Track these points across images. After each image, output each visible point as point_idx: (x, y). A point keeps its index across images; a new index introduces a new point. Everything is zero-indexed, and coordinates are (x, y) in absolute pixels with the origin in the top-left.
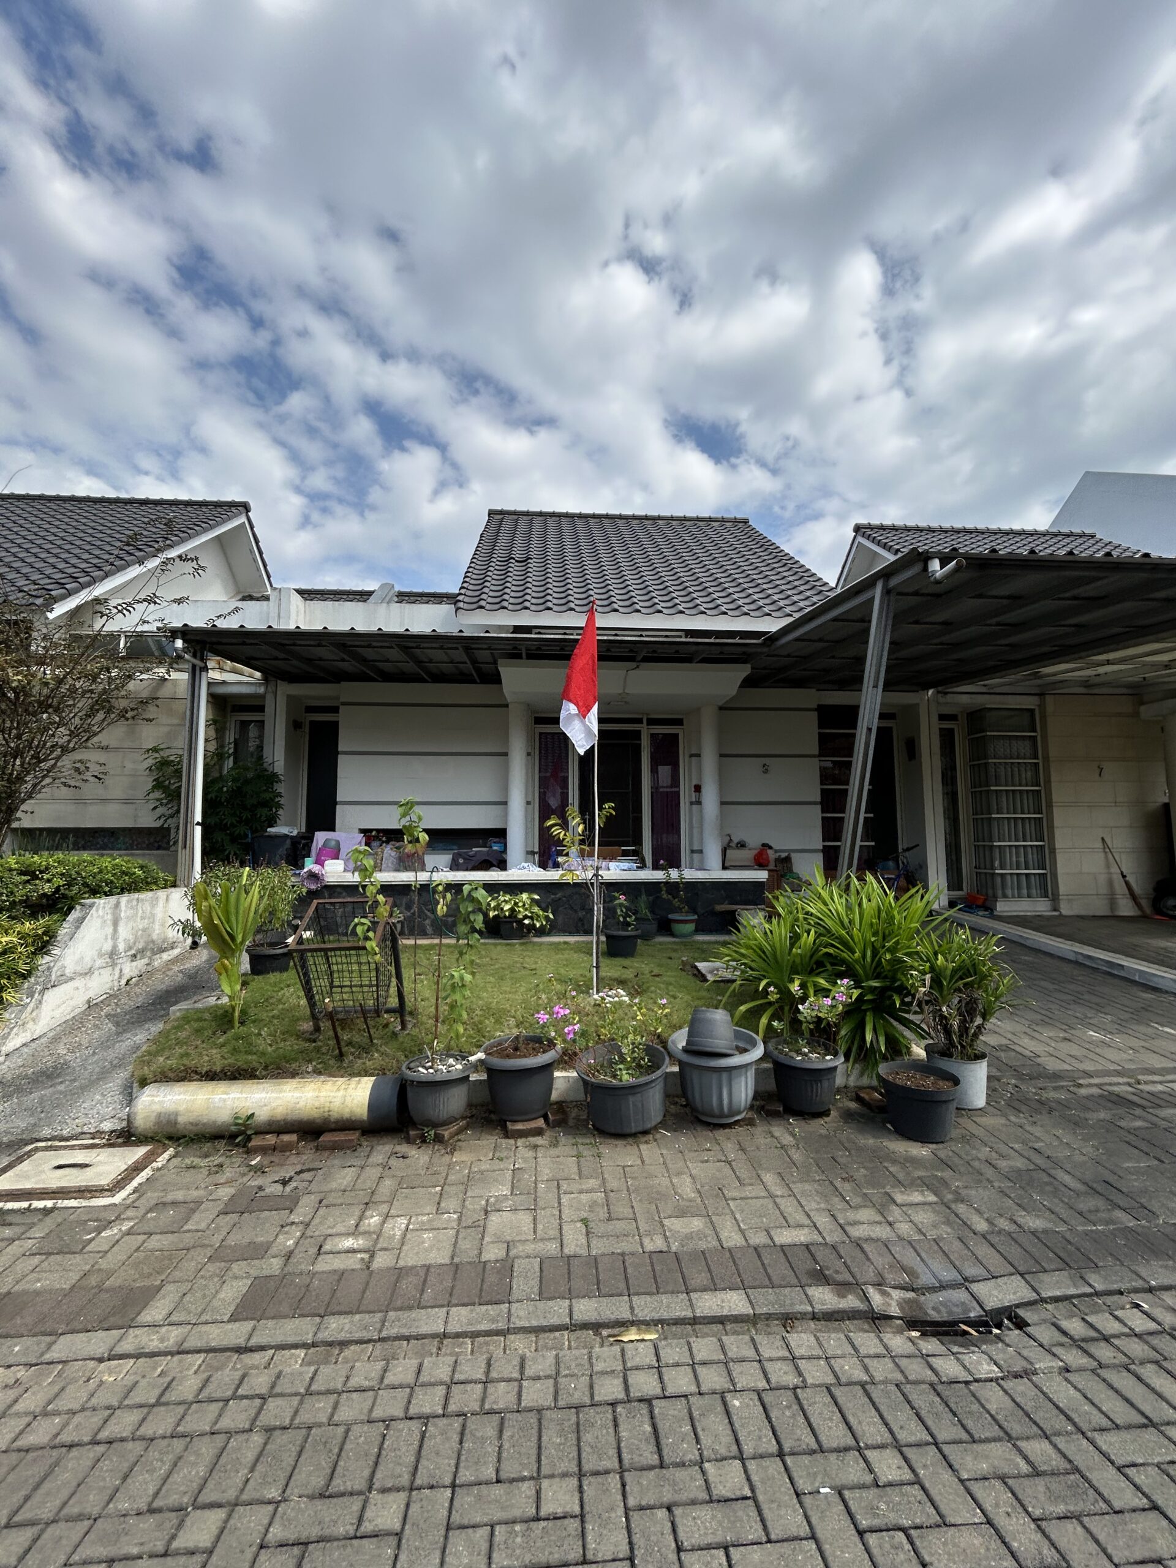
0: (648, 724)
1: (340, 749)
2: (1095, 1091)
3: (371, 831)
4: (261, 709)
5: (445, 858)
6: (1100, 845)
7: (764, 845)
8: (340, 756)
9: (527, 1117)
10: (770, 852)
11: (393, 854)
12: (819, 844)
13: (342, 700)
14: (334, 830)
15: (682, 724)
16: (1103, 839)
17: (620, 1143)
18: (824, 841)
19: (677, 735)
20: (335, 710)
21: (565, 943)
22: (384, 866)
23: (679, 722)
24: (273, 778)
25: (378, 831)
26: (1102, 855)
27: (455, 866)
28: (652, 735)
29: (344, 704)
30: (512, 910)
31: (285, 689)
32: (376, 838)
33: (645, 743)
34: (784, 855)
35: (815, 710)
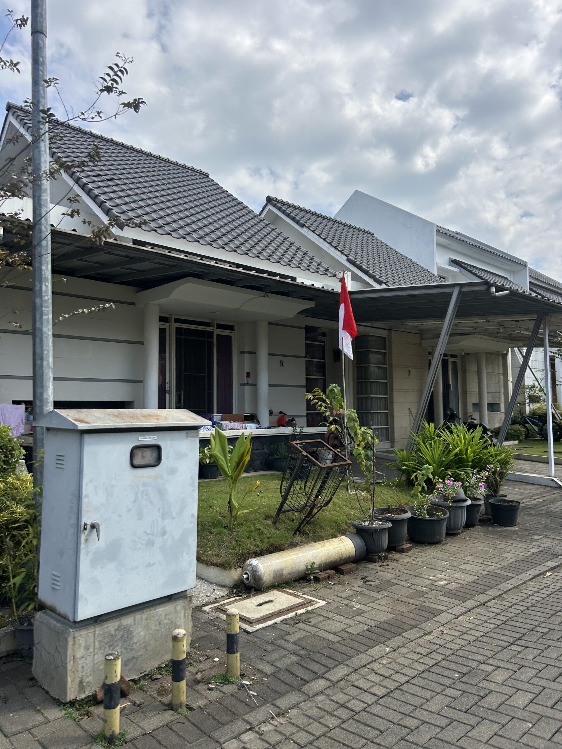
0: (217, 328)
6: (407, 412)
15: (233, 329)
16: (409, 409)
18: (307, 410)
19: (231, 337)
26: (408, 417)
28: (219, 336)
35: (303, 328)
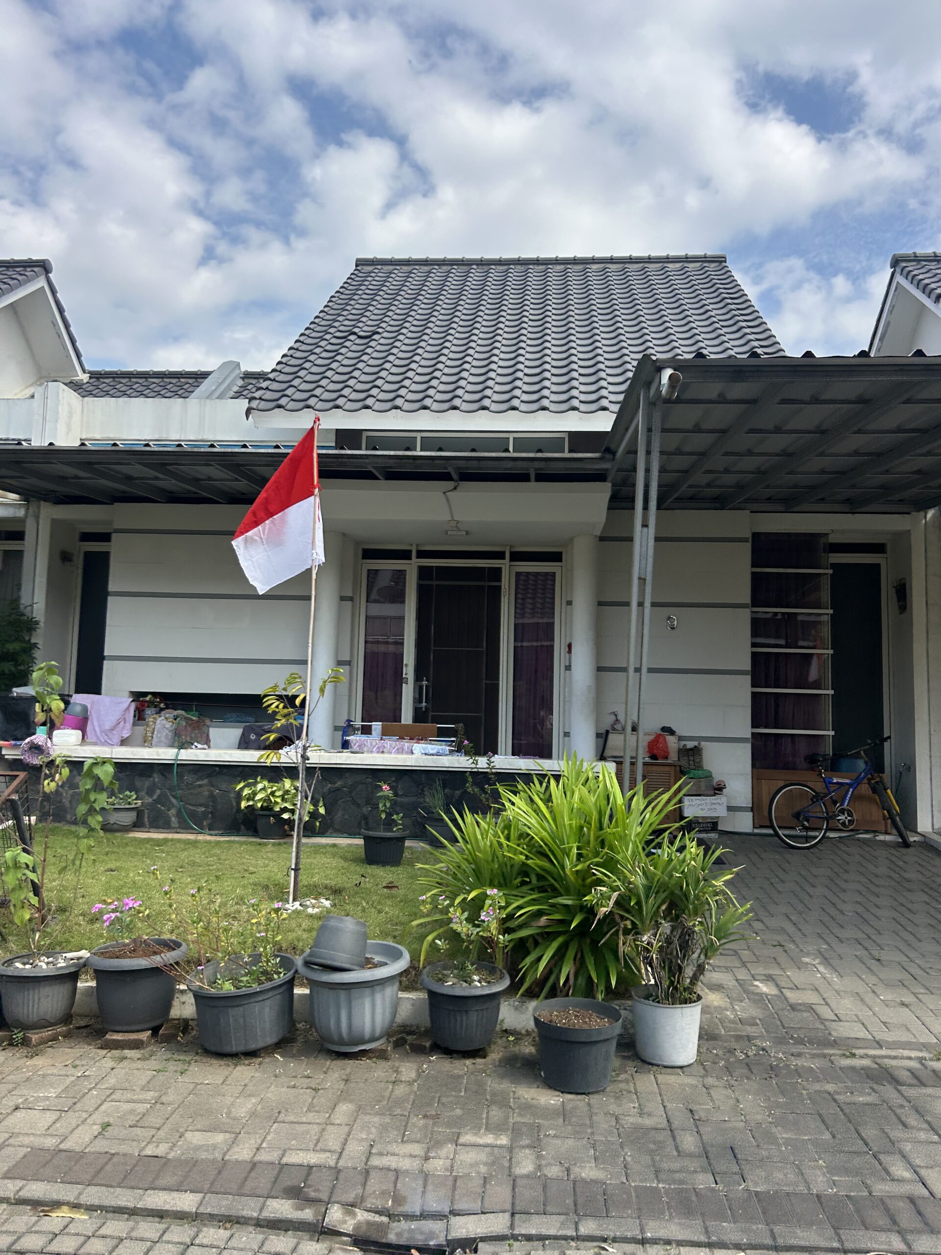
0: (511, 560)
1: (111, 587)
2: (866, 1062)
3: (145, 694)
4: (19, 536)
5: (234, 733)
7: (664, 729)
8: (109, 598)
9: (134, 1028)
10: (671, 741)
11: (168, 725)
12: (745, 729)
13: (116, 526)
14: (100, 694)
15: (560, 560)
17: (215, 1062)
18: (753, 726)
19: (552, 575)
20: (105, 537)
21: (334, 845)
22: (155, 739)
23: (556, 557)
24: (31, 626)
25: (155, 694)
27: (244, 744)
28: (518, 574)
29: (117, 531)
30: (267, 800)
31: (49, 512)
32: (151, 704)
33: (507, 583)
34: (690, 744)
35: (744, 540)
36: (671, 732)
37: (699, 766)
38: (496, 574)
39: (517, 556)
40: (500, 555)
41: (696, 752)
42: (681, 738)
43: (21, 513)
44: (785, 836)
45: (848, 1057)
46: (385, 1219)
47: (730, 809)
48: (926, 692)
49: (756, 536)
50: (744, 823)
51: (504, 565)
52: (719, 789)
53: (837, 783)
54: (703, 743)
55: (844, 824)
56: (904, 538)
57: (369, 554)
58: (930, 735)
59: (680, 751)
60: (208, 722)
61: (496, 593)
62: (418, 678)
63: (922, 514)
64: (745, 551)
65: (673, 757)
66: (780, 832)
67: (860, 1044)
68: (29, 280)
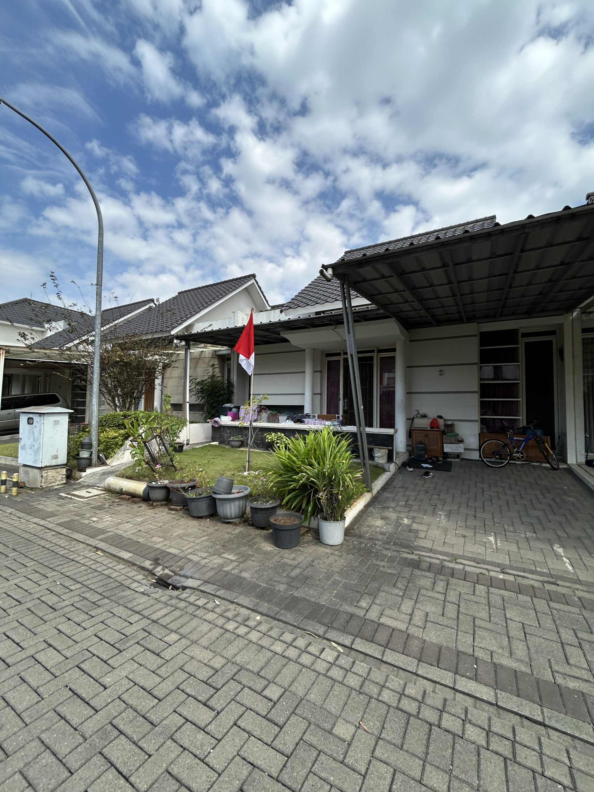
0: (378, 353)
4: (230, 359)
7: (438, 416)
10: (441, 421)
11: (267, 415)
12: (477, 416)
15: (394, 351)
18: (481, 415)
19: (394, 357)
28: (381, 358)
32: (264, 409)
33: (376, 361)
34: (450, 423)
35: (475, 336)
36: (441, 417)
37: (452, 431)
38: (371, 358)
39: (380, 351)
40: (373, 351)
41: (452, 426)
42: (445, 420)
43: (230, 352)
44: (487, 461)
45: (410, 554)
46: (173, 574)
47: (465, 449)
48: (572, 398)
49: (482, 334)
50: (475, 456)
51: (375, 355)
52: (462, 441)
53: (516, 440)
54: (455, 422)
55: (518, 458)
56: (561, 326)
57: (328, 355)
58: (575, 419)
59: (445, 425)
60: (279, 414)
61: (372, 365)
62: (344, 399)
63: (570, 314)
64: (475, 341)
65: (442, 428)
66: (484, 460)
67: (423, 549)
68: (249, 281)
